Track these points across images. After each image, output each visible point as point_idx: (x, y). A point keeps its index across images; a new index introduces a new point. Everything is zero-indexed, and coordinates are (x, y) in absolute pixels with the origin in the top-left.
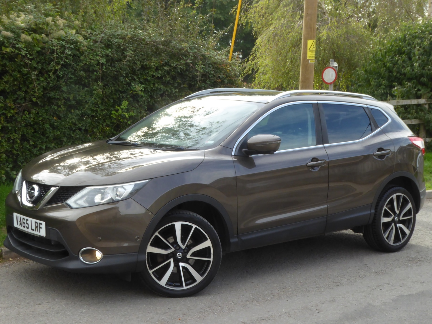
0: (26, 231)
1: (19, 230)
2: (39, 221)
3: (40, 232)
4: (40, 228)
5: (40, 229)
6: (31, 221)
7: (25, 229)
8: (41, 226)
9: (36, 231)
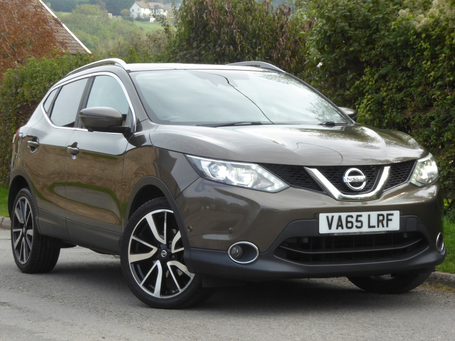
0: (355, 233)
1: (335, 235)
2: (385, 213)
3: (387, 226)
4: (388, 220)
5: (389, 222)
6: (369, 216)
7: (354, 230)
8: (390, 217)
9: (378, 227)
